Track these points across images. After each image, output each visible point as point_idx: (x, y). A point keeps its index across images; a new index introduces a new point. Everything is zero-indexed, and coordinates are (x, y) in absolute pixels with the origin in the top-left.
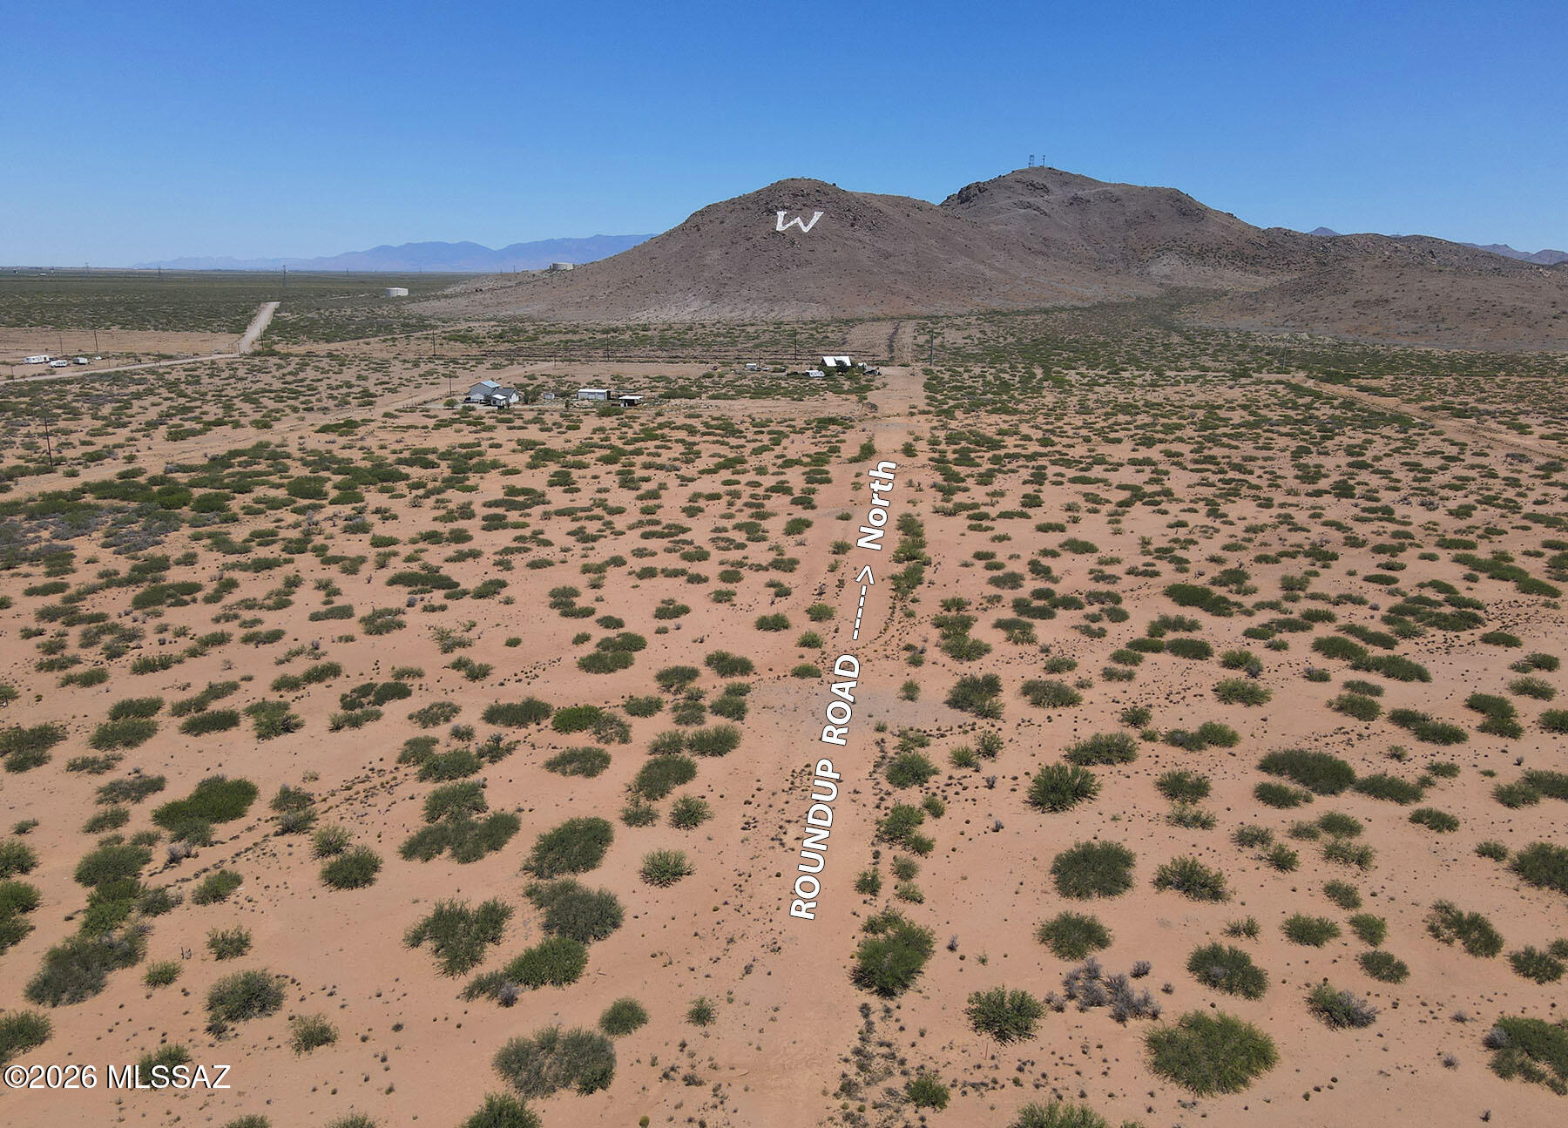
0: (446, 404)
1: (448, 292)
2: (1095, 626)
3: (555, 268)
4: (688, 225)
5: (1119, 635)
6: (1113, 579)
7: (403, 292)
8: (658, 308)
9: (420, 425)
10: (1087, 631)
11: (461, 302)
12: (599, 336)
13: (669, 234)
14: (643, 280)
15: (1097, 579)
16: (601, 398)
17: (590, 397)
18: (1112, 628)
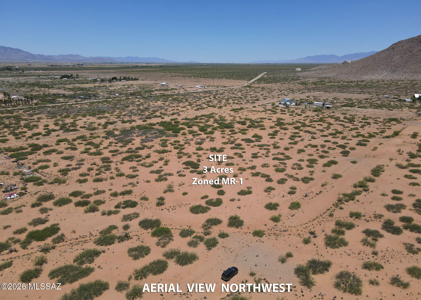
0: (272, 104)
1: (311, 69)
3: (345, 62)
4: (390, 48)
7: (299, 69)
8: (371, 75)
9: (258, 111)
11: (313, 72)
12: (345, 84)
13: (383, 51)
14: (369, 66)
16: (321, 105)
17: (317, 105)
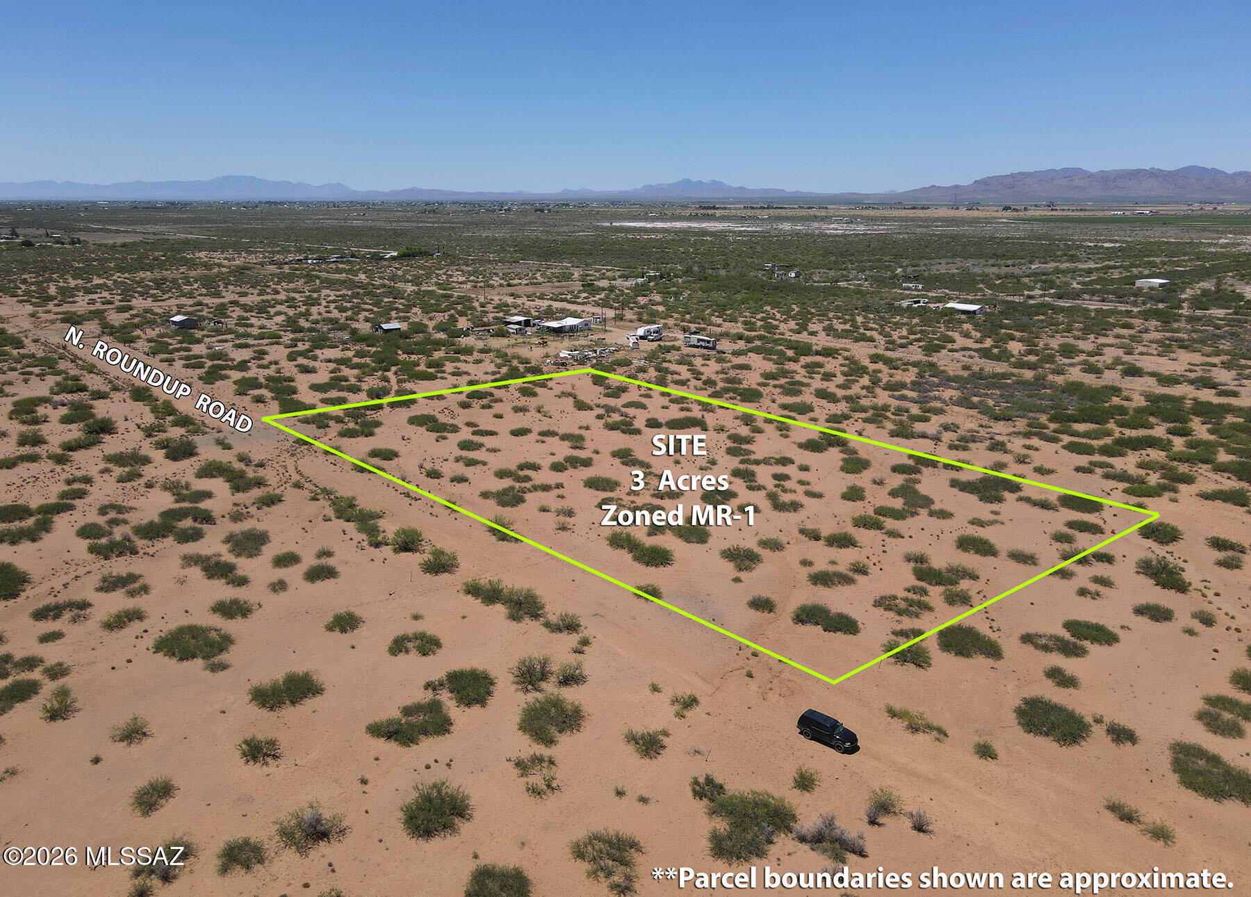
2: (112, 515)
5: (86, 512)
6: (110, 584)
10: (120, 509)
15: (132, 578)
18: (94, 518)
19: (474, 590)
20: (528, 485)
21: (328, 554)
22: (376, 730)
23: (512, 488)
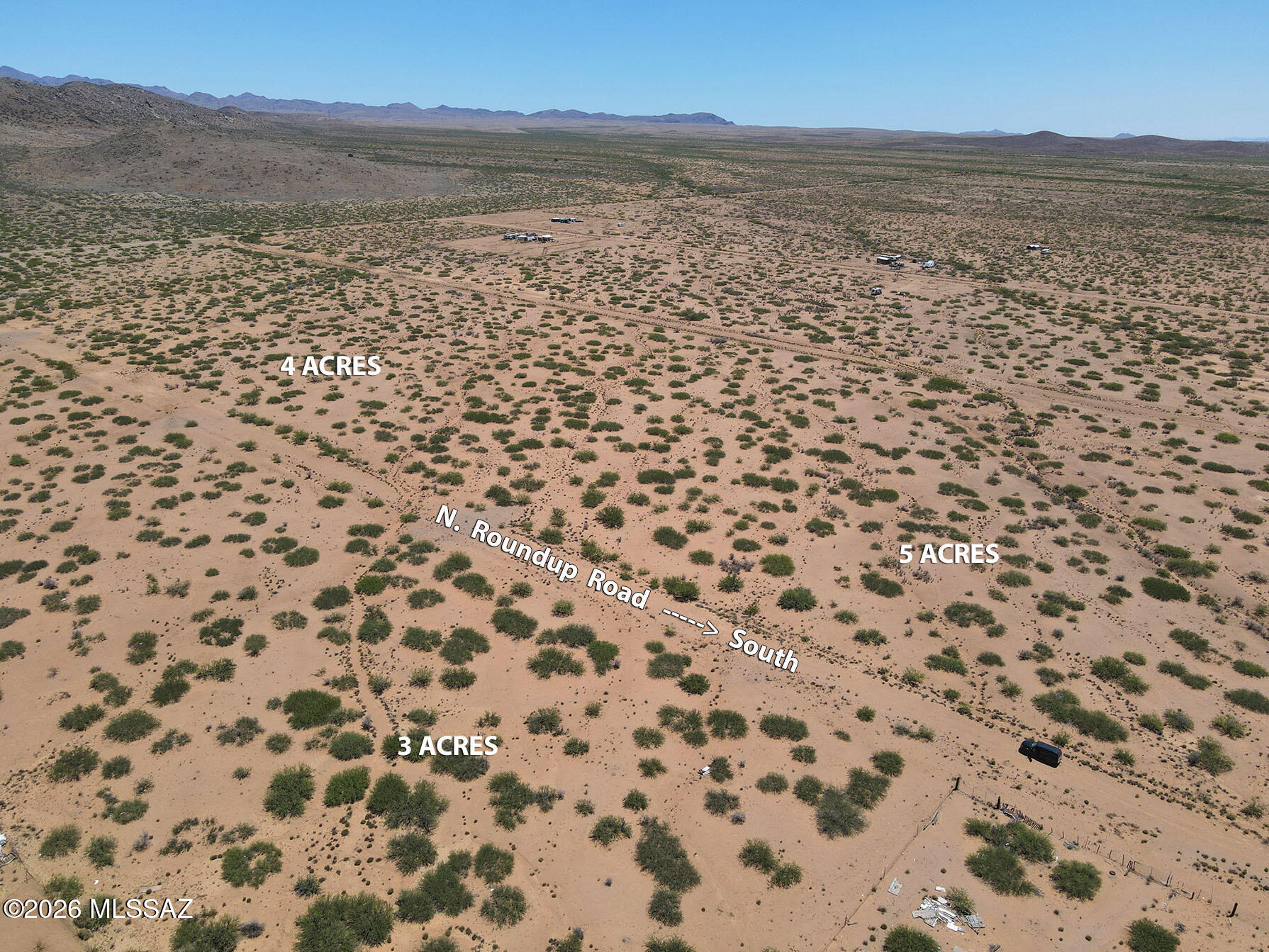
19: (269, 424)
20: (220, 480)
21: (341, 434)
22: (304, 393)
23: (232, 477)
